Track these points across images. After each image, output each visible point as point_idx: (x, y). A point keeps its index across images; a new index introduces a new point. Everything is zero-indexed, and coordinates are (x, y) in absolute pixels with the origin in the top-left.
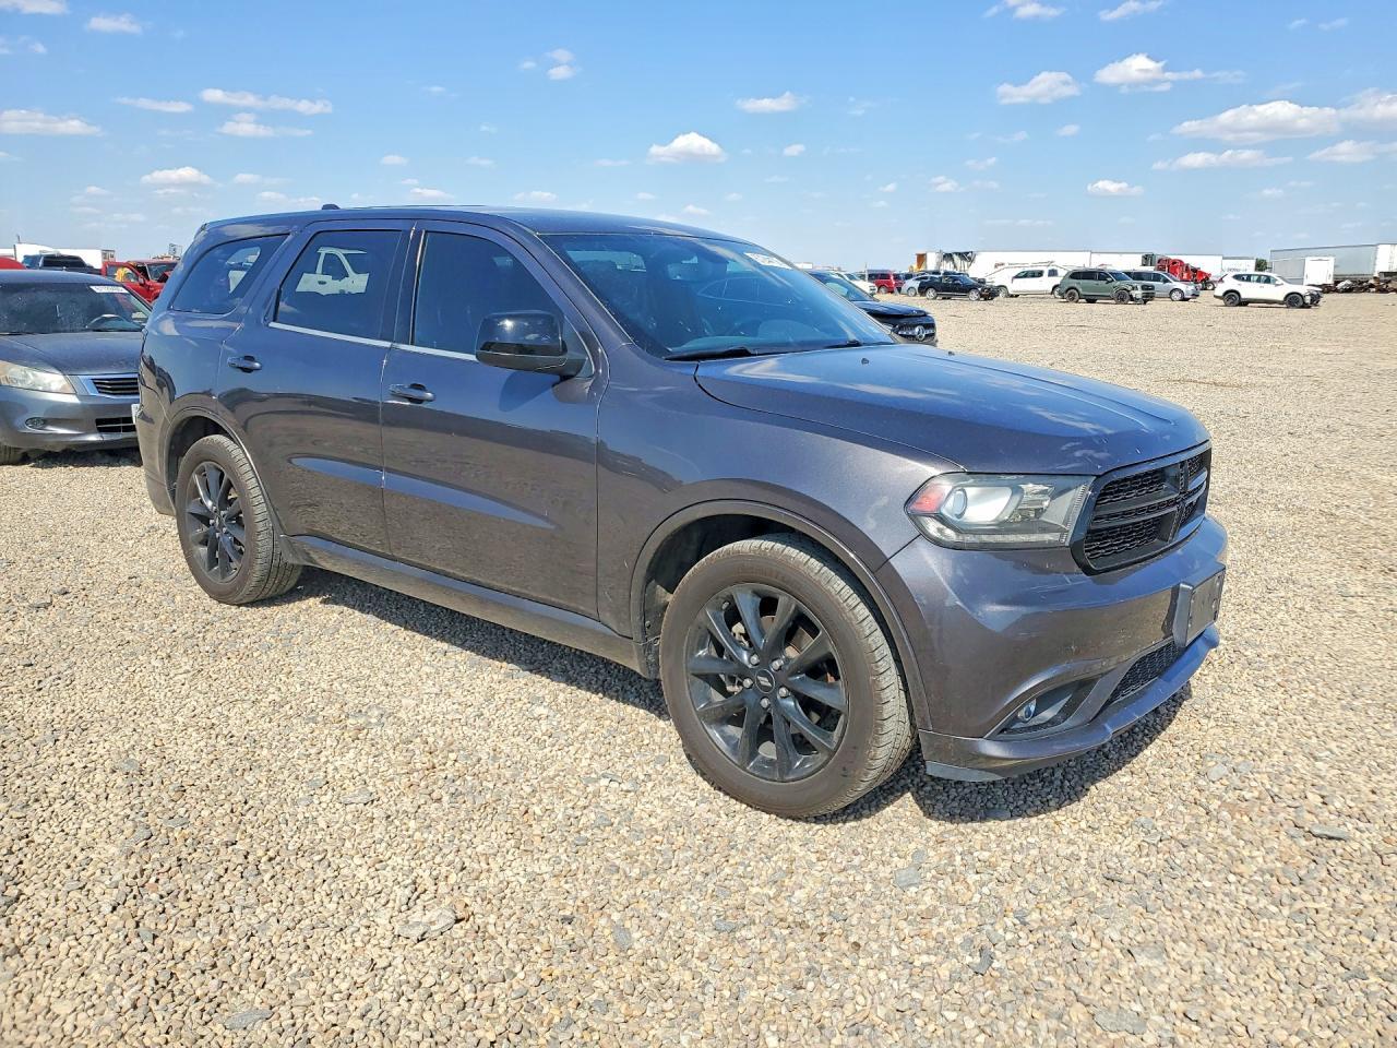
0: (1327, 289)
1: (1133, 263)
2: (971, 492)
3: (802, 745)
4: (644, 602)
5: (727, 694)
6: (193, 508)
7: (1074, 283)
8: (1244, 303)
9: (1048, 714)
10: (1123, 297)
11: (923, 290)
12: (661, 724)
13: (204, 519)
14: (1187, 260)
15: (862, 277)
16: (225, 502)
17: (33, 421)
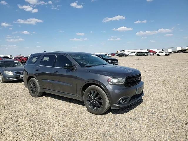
0: (171, 53)
1: (145, 51)
2: (114, 79)
3: (99, 107)
4: (82, 93)
5: (91, 102)
6: (30, 86)
7: (138, 54)
8: (160, 55)
9: (123, 102)
10: (144, 55)
11: (118, 56)
12: (84, 107)
13: (32, 88)
14: (152, 50)
15: (110, 54)
16: (34, 86)
17: (8, 78)
